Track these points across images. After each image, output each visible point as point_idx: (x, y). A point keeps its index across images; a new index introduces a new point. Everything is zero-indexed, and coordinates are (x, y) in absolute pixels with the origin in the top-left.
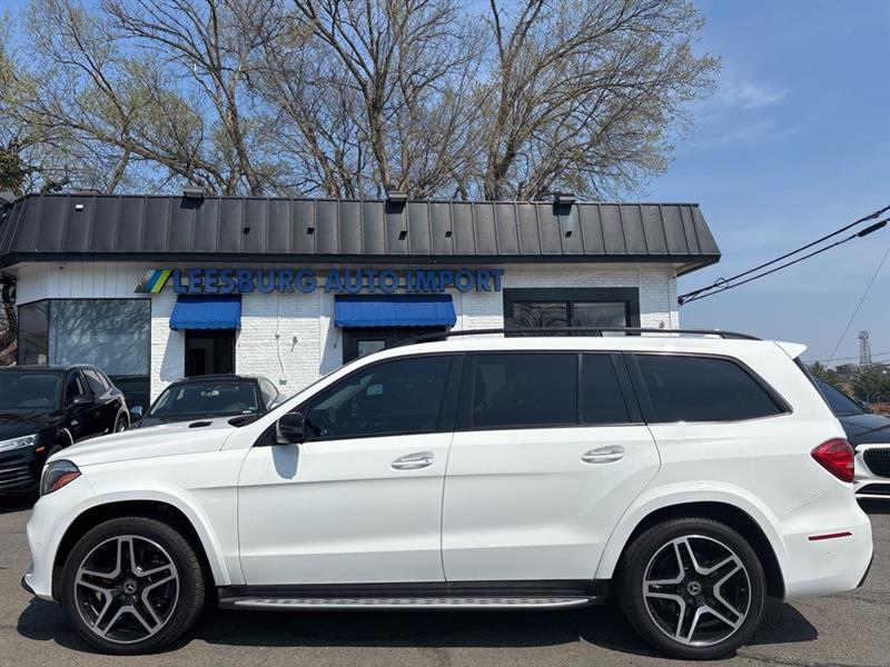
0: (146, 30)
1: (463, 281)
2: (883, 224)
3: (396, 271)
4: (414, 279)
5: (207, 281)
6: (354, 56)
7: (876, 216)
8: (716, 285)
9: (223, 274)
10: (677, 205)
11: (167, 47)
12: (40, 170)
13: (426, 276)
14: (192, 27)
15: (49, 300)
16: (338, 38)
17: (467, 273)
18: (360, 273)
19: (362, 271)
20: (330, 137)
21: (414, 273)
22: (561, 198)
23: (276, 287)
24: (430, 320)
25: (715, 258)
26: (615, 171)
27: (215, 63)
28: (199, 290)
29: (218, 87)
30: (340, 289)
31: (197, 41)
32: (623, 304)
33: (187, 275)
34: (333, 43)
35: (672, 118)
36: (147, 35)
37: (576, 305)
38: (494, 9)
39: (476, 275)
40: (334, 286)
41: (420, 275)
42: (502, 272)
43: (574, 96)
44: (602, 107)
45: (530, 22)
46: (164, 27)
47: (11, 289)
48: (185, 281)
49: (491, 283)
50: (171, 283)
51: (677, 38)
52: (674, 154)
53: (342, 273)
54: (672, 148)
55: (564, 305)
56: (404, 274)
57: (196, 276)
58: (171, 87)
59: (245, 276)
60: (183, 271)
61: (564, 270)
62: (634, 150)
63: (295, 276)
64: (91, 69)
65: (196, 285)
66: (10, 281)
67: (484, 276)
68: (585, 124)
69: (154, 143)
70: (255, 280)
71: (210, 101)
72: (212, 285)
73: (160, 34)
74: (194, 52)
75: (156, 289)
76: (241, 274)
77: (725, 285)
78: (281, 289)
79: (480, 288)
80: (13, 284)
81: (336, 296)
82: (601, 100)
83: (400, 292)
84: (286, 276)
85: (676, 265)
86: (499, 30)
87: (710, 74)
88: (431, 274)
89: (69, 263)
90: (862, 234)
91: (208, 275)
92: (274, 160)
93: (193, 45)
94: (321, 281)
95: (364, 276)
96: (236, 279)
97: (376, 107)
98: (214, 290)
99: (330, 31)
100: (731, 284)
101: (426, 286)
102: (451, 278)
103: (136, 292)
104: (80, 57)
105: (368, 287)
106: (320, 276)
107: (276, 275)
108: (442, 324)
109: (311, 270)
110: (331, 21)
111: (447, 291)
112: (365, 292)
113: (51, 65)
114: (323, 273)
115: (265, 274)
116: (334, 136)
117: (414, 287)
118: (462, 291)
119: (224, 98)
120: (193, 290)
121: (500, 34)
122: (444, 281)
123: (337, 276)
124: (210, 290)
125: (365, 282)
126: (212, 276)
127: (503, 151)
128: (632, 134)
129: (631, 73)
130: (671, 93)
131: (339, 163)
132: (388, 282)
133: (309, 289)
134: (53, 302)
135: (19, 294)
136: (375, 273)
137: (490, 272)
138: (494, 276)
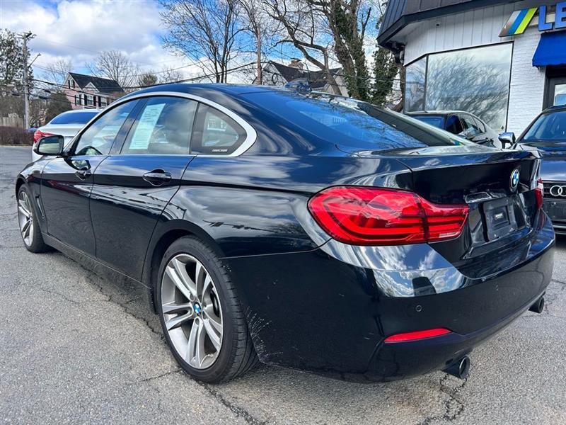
15: (427, 55)
33: (553, 11)
47: (401, 54)
48: (551, 18)
50: (535, 22)
57: (564, 10)
60: (549, 7)
65: (563, 19)
75: (520, 30)
80: (403, 49)
103: (501, 36)
120: (560, 26)
134: (430, 56)
135: (405, 57)
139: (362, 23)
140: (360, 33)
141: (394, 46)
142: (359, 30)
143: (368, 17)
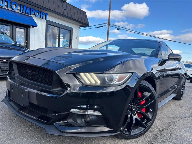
1: (37, 14)
2: (102, 26)
7: (101, 24)
17: (39, 12)
32: (69, 31)
37: (61, 29)
41: (25, 8)
42: (48, 14)
49: (44, 17)
55: (58, 28)
67: (43, 14)
79: (42, 17)
83: (18, 11)
90: (98, 27)
95: (6, 1)
101: (27, 12)
122: (32, 12)
125: (6, 4)
132: (14, 7)
136: (11, 2)
137: (45, 13)
138: (45, 15)
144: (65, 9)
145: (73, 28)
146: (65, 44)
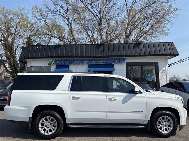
0: (54, 12)
1: (116, 61)
3: (101, 59)
4: (105, 61)
5: (62, 62)
6: (96, 14)
8: (179, 61)
9: (66, 61)
10: (168, 43)
11: (59, 15)
12: (35, 41)
13: (108, 60)
14: (63, 11)
15: (32, 66)
16: (92, 11)
17: (118, 59)
18: (93, 60)
19: (94, 59)
20: (91, 31)
21: (105, 60)
22: (139, 42)
23: (76, 63)
24: (109, 70)
25: (177, 55)
26: (155, 36)
27: (68, 18)
28: (61, 64)
29: (68, 23)
30: (90, 63)
31: (64, 14)
32: (155, 66)
33: (58, 61)
34: (91, 12)
35: (169, 23)
36: (54, 13)
37: (143, 66)
38: (126, 2)
39: (119, 60)
40: (88, 63)
41: (107, 60)
42: (125, 59)
43: (145, 19)
44: (152, 21)
45: (134, 4)
46: (58, 11)
47: (26, 64)
48: (58, 62)
49: (123, 61)
50: (55, 63)
51: (169, 4)
52: (169, 31)
53: (90, 60)
54: (169, 30)
55: (140, 66)
56: (103, 60)
57: (60, 61)
58: (59, 23)
59: (70, 61)
60: (58, 60)
61: (140, 58)
62: (159, 31)
63: (80, 61)
64: (44, 20)
65: (60, 63)
66: (25, 63)
67: (121, 60)
68: (147, 25)
69: (56, 35)
70: (72, 62)
71: (67, 26)
72: (63, 63)
73: (57, 13)
74: (64, 16)
75: (52, 64)
76: (69, 61)
77: (182, 61)
78: (77, 64)
80: (26, 63)
81: (89, 65)
82: (151, 20)
83: (103, 64)
84: (78, 61)
85: (168, 57)
86: (127, 6)
87: (177, 11)
88: (109, 60)
89: (36, 59)
91: (62, 61)
92: (80, 37)
93: (63, 14)
94: (86, 62)
96: (68, 62)
97: (100, 24)
98: (64, 64)
99: (90, 9)
100: (183, 61)
101: (108, 62)
102: (113, 60)
103: (48, 64)
104: (41, 18)
105: (95, 63)
106: (85, 61)
107: (76, 61)
108: (112, 71)
109: (83, 60)
110: (91, 7)
111: (113, 63)
112: (95, 64)
113: (36, 20)
114: (86, 60)
115: (74, 60)
116: (92, 31)
117: (105, 63)
118: (116, 63)
119: (69, 25)
120: (60, 64)
121: (127, 7)
122: (112, 61)
123: (89, 61)
124: (63, 64)
125: (95, 62)
126: (63, 61)
127: (128, 33)
128: (159, 27)
129: (158, 13)
130: (168, 17)
131: (93, 37)
132: (100, 62)
133: (83, 64)
134: (33, 67)
135: (27, 65)
136: (97, 60)
137: (123, 59)
138: (124, 60)
139: (15, 49)
140: (15, 52)
141: (24, 62)
142: (14, 50)
143: (17, 47)
144: (141, 50)
145: (158, 62)
146: (150, 78)
